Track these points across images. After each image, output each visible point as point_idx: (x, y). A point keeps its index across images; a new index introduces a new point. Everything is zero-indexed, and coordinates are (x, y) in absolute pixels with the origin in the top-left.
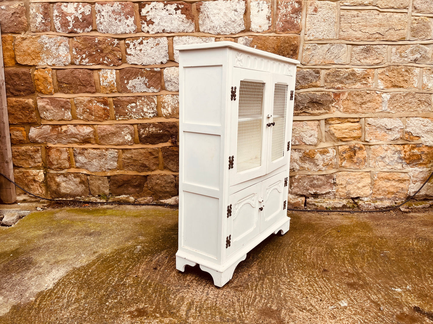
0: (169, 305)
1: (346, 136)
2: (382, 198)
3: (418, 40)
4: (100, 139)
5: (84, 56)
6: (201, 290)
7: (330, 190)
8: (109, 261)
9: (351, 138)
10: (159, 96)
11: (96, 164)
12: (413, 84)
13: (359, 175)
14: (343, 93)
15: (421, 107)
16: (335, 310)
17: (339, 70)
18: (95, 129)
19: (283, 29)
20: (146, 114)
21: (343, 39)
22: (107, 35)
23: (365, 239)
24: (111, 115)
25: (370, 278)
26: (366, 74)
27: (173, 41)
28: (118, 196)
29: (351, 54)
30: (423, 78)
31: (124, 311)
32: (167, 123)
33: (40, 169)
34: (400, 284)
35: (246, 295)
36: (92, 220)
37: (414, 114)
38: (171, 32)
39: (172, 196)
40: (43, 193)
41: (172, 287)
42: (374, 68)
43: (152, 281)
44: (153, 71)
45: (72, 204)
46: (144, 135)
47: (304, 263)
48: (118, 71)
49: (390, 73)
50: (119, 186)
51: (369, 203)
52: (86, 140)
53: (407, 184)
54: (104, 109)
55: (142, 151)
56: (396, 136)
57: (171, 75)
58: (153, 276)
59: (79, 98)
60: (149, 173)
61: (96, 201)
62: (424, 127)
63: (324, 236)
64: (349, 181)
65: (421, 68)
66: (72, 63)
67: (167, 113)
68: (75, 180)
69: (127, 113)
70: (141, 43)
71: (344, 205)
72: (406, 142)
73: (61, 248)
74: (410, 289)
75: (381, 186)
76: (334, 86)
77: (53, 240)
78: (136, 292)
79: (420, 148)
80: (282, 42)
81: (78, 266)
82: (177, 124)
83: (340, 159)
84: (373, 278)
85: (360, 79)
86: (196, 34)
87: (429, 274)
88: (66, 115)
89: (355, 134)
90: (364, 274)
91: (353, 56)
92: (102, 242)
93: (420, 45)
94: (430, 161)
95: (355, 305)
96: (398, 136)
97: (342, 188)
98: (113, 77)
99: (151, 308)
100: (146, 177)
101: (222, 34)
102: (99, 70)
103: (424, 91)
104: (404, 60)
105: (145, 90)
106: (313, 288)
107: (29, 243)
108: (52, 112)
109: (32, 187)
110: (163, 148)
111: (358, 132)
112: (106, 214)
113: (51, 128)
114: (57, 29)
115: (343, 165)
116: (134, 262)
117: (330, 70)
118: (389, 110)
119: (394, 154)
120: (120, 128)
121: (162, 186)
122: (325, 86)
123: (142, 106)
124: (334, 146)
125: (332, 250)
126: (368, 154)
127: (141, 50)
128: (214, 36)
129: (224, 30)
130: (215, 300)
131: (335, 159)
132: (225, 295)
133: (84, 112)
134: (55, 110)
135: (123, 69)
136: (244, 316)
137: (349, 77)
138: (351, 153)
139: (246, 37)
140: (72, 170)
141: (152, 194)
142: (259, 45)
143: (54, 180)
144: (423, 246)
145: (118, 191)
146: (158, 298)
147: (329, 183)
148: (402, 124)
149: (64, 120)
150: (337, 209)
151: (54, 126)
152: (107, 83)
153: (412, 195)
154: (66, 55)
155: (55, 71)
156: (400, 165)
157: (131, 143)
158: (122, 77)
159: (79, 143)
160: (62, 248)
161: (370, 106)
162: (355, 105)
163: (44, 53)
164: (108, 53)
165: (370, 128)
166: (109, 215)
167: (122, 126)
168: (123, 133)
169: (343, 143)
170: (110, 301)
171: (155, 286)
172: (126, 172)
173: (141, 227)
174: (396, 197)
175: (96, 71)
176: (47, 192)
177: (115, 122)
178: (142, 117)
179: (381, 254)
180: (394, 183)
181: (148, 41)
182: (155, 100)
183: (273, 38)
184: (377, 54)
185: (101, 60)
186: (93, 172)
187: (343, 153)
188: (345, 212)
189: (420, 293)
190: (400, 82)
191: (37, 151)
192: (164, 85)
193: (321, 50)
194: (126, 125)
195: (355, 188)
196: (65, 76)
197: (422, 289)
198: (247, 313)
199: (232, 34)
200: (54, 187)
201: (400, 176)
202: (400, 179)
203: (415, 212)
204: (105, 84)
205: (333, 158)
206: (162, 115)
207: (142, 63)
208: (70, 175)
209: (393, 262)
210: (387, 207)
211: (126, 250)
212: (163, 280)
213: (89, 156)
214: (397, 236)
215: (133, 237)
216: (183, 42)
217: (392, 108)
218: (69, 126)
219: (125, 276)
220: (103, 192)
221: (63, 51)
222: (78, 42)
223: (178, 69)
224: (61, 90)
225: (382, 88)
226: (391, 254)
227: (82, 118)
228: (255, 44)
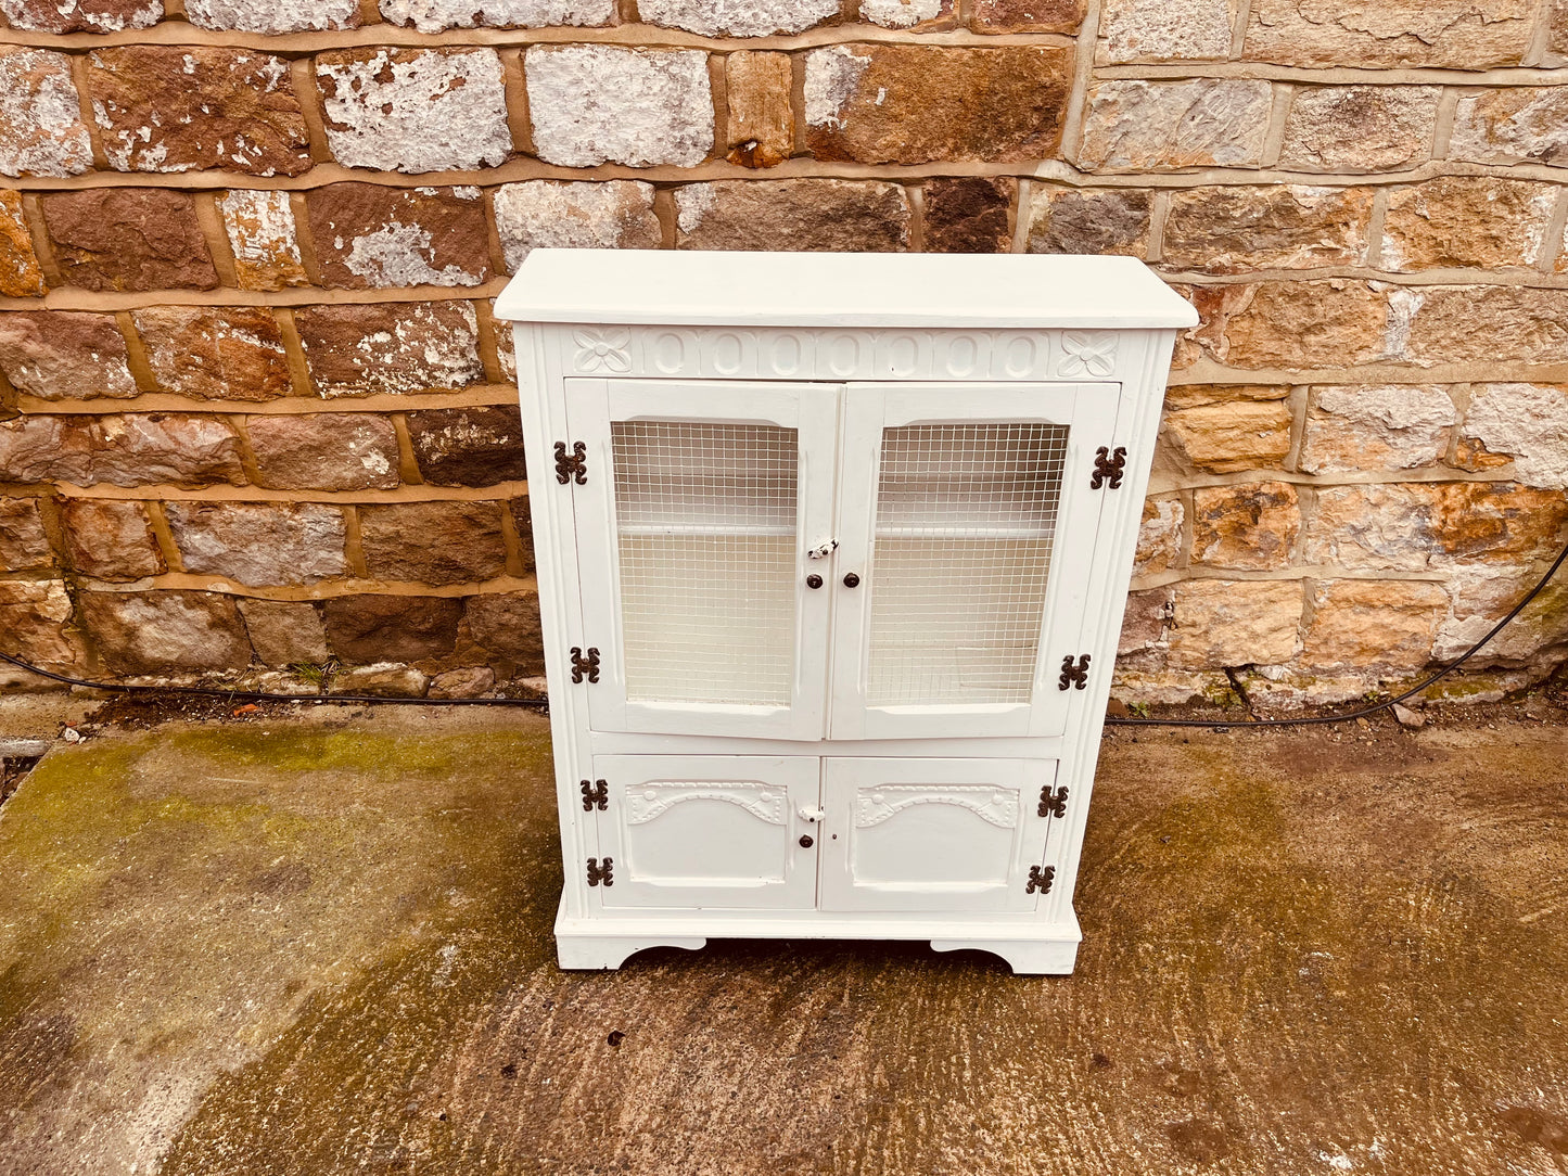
1: (1230, 455)
2: (1337, 669)
4: (264, 469)
5: (146, 132)
7: (1150, 644)
8: (344, 1037)
9: (1249, 458)
10: (485, 304)
11: (263, 559)
12: (1520, 252)
13: (1264, 590)
14: (1237, 288)
15: (1538, 342)
17: (1230, 191)
18: (237, 430)
19: (1004, 14)
20: (437, 374)
21: (1261, 59)
22: (230, 39)
23: (1250, 884)
24: (295, 378)
25: (1253, 1098)
26: (1339, 211)
27: (523, 69)
28: (362, 665)
29: (1288, 125)
33: (50, 578)
34: (1350, 1132)
36: (272, 799)
38: (511, 27)
40: (78, 660)
42: (1374, 185)
43: (498, 1139)
44: (447, 197)
45: (192, 708)
46: (439, 455)
47: (1032, 1021)
48: (301, 199)
49: (1439, 205)
50: (362, 635)
51: (1285, 687)
52: (209, 473)
53: (1435, 621)
54: (266, 355)
55: (435, 511)
56: (1419, 452)
57: (525, 218)
58: (502, 1111)
59: (153, 311)
60: (471, 589)
61: (283, 689)
62: (1534, 420)
63: (1111, 868)
64: (1221, 612)
66: (101, 167)
68: (190, 614)
69: (358, 372)
70: (384, 77)
71: (1195, 696)
72: (1456, 474)
73: (170, 963)
74: (1381, 1156)
75: (1338, 629)
76: (1201, 261)
79: (1506, 498)
80: (996, 73)
81: (234, 1066)
83: (1196, 538)
84: (1259, 1100)
85: (1312, 232)
86: (623, 32)
87: (1457, 1074)
88: (111, 375)
89: (1263, 447)
90: (1233, 1076)
91: (1293, 132)
92: (315, 927)
94: (1536, 543)
96: (1430, 452)
97: (1193, 636)
98: (284, 226)
100: (461, 602)
101: (737, 33)
102: (219, 192)
103: (1562, 281)
104: (1501, 152)
105: (424, 277)
106: (1052, 1155)
107: (53, 935)
108: (53, 366)
109: (31, 639)
110: (518, 501)
111: (1280, 437)
112: (324, 761)
113: (59, 426)
114: (12, 17)
115: (1205, 557)
116: (434, 1035)
117: (1191, 193)
118: (1409, 356)
119: (1404, 516)
120: (340, 427)
121: (525, 633)
122: (1166, 260)
123: (416, 343)
124: (1180, 491)
125: (1132, 950)
126: (1304, 519)
127: (387, 109)
128: (702, 42)
129: (745, 15)
131: (1179, 538)
133: (184, 366)
134: (63, 361)
135: (320, 187)
137: (1268, 222)
138: (1242, 514)
139: (843, 50)
140: (173, 581)
141: (490, 659)
142: (899, 87)
143: (111, 616)
144: (1452, 920)
145: (362, 649)
147: (1148, 618)
148: (1450, 411)
149: (107, 397)
150: (1167, 714)
151: (73, 421)
152: (260, 251)
153: (1446, 656)
154: (68, 133)
155: (33, 199)
156: (1420, 555)
157: (389, 482)
158: (320, 225)
159: (184, 482)
160: (172, 966)
161: (1332, 342)
162: (1276, 335)
164: (248, 119)
165: (1327, 423)
166: (337, 765)
167: (346, 419)
168: (352, 445)
169: (1215, 481)
172: (383, 586)
173: (455, 837)
174: (1387, 664)
175: (207, 198)
176: (91, 655)
177: (314, 405)
178: (421, 383)
179: (1300, 966)
180: (1385, 617)
181: (415, 66)
182: (470, 318)
183: (961, 55)
184: (1393, 125)
185: (221, 148)
186: (254, 588)
187: (1210, 517)
190: (1470, 245)
191: (24, 513)
192: (502, 256)
193: (1165, 105)
194: (364, 417)
195: (1244, 635)
196: (77, 219)
197: (1420, 1156)
199: (779, 34)
200: (116, 642)
201: (1414, 595)
202: (1413, 603)
204: (252, 253)
205: (1169, 535)
206: (503, 376)
208: (167, 600)
209: (1340, 1014)
210: (1347, 702)
211: (402, 972)
212: (538, 1136)
213: (233, 532)
214: (1368, 865)
215: (426, 893)
216: (570, 73)
217: (1422, 346)
218: (132, 421)
219: (404, 1118)
220: (306, 655)
221: (53, 114)
222: (110, 72)
223: (553, 190)
224: (74, 276)
225: (1396, 268)
226: (1336, 966)
227: (178, 389)
228: (882, 85)
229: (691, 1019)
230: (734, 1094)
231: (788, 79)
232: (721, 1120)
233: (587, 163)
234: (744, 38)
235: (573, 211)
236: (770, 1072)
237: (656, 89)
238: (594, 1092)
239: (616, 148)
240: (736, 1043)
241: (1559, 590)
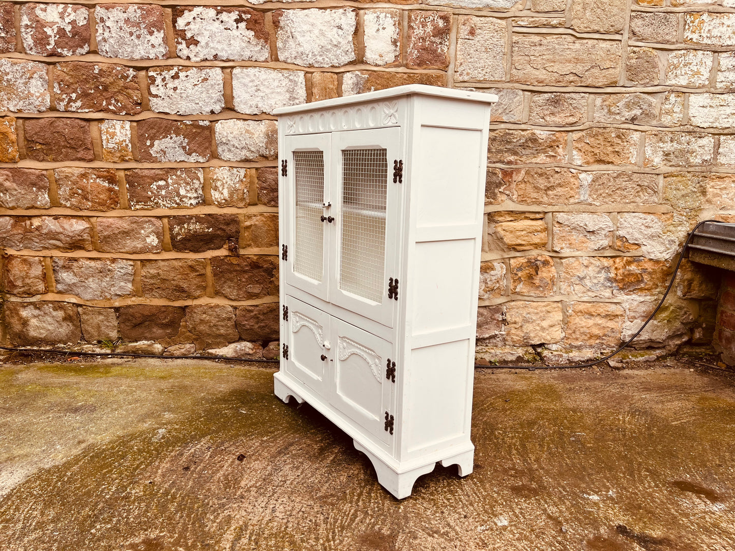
0: (204, 531)
1: (523, 243)
2: (581, 346)
3: (638, 86)
4: (101, 242)
5: (74, 96)
6: (263, 505)
7: (497, 333)
8: (105, 457)
9: (531, 245)
10: (208, 170)
11: (93, 285)
12: (628, 158)
13: (544, 306)
14: (518, 170)
15: (642, 196)
16: (486, 532)
17: (511, 132)
18: (92, 224)
19: (419, 62)
20: (184, 199)
21: (517, 82)
22: (115, 61)
23: (547, 413)
24: (121, 201)
25: (551, 477)
26: (554, 141)
27: (231, 76)
28: (133, 342)
29: (530, 107)
30: (646, 148)
31: (121, 544)
32: (221, 215)
34: (598, 488)
35: (340, 510)
36: (81, 385)
37: (631, 207)
38: (228, 60)
39: (230, 343)
41: (212, 499)
42: (566, 131)
43: (178, 489)
44: (196, 125)
45: (48, 358)
46: (181, 237)
48: (135, 124)
49: (593, 139)
50: (135, 326)
51: (559, 353)
52: (76, 244)
53: (620, 323)
54: (110, 190)
55: (176, 263)
56: (601, 242)
57: (227, 133)
58: (181, 481)
59: (63, 169)
60: (189, 302)
61: (93, 351)
62: (646, 229)
63: (482, 409)
64: (527, 316)
65: (642, 131)
66: (53, 109)
67: (220, 198)
68: (54, 313)
69: (150, 198)
70: (176, 77)
71: (519, 357)
72: (618, 253)
74: (614, 496)
75: (579, 326)
76: (502, 159)
77: (8, 419)
78: (147, 511)
79: (641, 264)
81: (47, 466)
82: (237, 217)
83: (512, 281)
84: (554, 478)
85: (545, 149)
86: (272, 64)
87: (647, 470)
88: (40, 198)
89: (536, 240)
90: (541, 471)
91: (533, 109)
92: (96, 424)
93: (642, 94)
94: (657, 285)
95: (521, 523)
96: (605, 242)
97: (516, 328)
98: (126, 135)
99: (171, 537)
100: (184, 309)
101: (316, 65)
102: (101, 120)
103: (647, 170)
104: (615, 118)
105: (183, 158)
106: (454, 496)
108: (15, 193)
110: (214, 259)
111: (543, 235)
112: (109, 375)
113: (12, 221)
114: (28, 49)
115: (517, 290)
116: (150, 457)
117: (495, 132)
118: (590, 200)
119: (599, 272)
120: (139, 223)
121: (212, 324)
122: (488, 158)
123: (176, 186)
124: (503, 259)
125: (492, 433)
126: (558, 273)
127: (175, 89)
128: (303, 68)
129: (320, 59)
130: (285, 521)
131: (505, 280)
132: (303, 512)
133: (73, 194)
134: (20, 191)
135: (144, 120)
136: (333, 547)
137: (527, 145)
138: (531, 270)
139: (357, 73)
140: (50, 297)
141: (194, 339)
142: (379, 87)
143: (18, 314)
144: (640, 423)
145: (134, 334)
146: (185, 520)
147: (495, 319)
148: (610, 224)
149: (37, 208)
150: (507, 364)
151: (19, 219)
152: (114, 145)
153: (628, 339)
154: (41, 94)
155: (21, 121)
157: (157, 250)
158: (142, 135)
159: (63, 248)
160: (22, 435)
161: (558, 194)
162: (536, 191)
163: (4, 90)
164: (117, 92)
165: (561, 229)
166: (116, 376)
167: (141, 219)
168: (143, 232)
169: (518, 254)
170: (98, 527)
171: (183, 499)
172: (148, 300)
173: (170, 397)
174: (603, 343)
175: (96, 123)
176: (4, 336)
177: (128, 213)
178: (176, 204)
179: (571, 437)
180: (599, 320)
181: (188, 73)
182: (201, 175)
183: (403, 76)
184: (571, 107)
185: (104, 103)
186: (87, 301)
187: (517, 271)
188: (521, 368)
189: (629, 503)
190: (608, 155)
192: (217, 150)
194: (149, 218)
195: (538, 328)
196: (38, 130)
197: (633, 496)
198: (338, 541)
199: (333, 66)
200: (17, 327)
201: (609, 309)
202: (609, 313)
203: (632, 368)
204: (111, 146)
205: (501, 279)
206: (213, 201)
207: (178, 112)
208: (45, 306)
209: (590, 452)
210: (588, 361)
211: (137, 437)
212: (198, 489)
213: (82, 272)
214: (600, 407)
215: (153, 413)
216: (250, 77)
217: (595, 196)
218: (45, 219)
219: (130, 483)
220: (107, 335)
221: (37, 87)
222: (63, 72)
223: (240, 123)
224: (32, 155)
225: (580, 164)
226: (588, 437)
227: (68, 205)
228: (373, 86)
229: (279, 453)
230: (298, 476)
231: (336, 83)
232: (291, 484)
233: (255, 113)
234: (319, 67)
235: (247, 131)
236: (316, 469)
237: (284, 85)
238: (228, 475)
239: (267, 107)
240: (301, 460)
241: (672, 308)
